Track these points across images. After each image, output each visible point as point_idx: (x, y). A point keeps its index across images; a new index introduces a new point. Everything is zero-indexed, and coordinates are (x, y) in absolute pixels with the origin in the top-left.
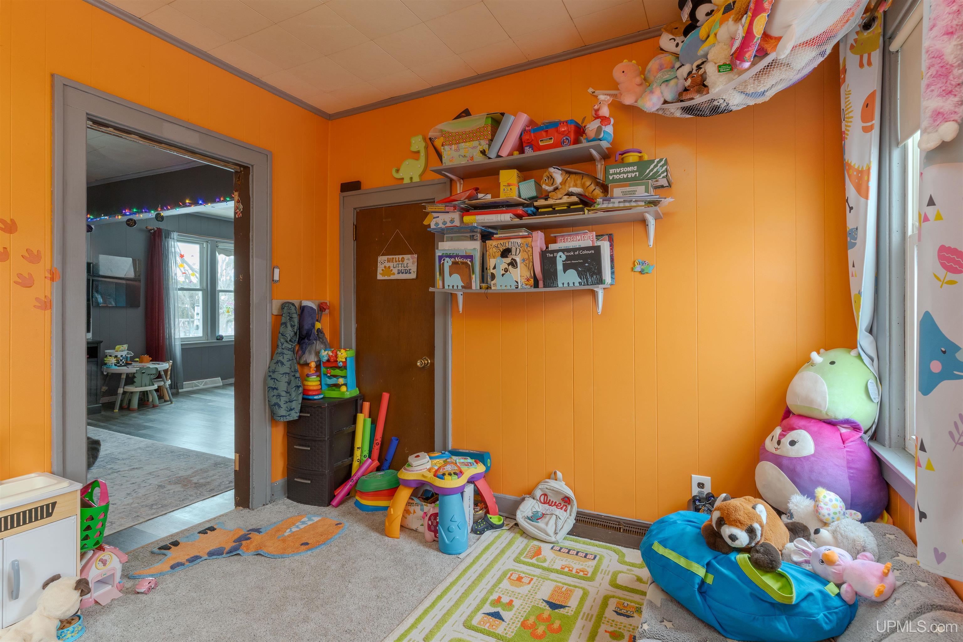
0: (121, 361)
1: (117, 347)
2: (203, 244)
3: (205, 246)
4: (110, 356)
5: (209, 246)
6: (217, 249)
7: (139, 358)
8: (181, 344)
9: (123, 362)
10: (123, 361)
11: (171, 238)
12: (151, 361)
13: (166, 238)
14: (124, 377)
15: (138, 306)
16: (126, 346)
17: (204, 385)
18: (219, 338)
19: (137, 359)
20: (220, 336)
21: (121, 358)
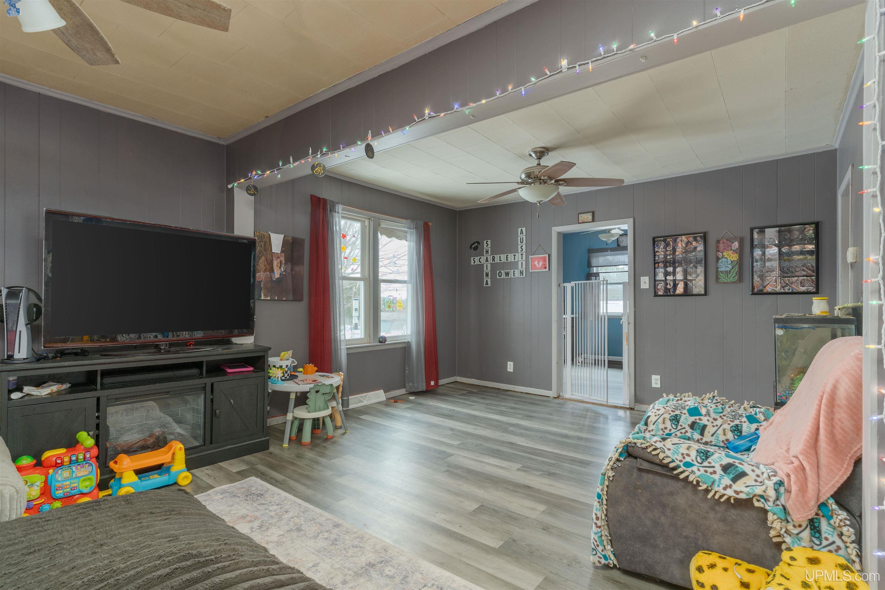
0: (286, 372)
1: (282, 354)
2: (364, 221)
3: (367, 224)
4: (274, 366)
5: (372, 223)
6: (379, 229)
7: (303, 368)
8: (347, 349)
9: (288, 375)
10: (288, 372)
11: (336, 212)
12: (317, 371)
13: (331, 211)
14: (293, 396)
15: (301, 300)
16: (290, 352)
17: (367, 401)
18: (381, 340)
19: (301, 369)
20: (382, 337)
21: (286, 369)
